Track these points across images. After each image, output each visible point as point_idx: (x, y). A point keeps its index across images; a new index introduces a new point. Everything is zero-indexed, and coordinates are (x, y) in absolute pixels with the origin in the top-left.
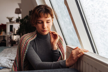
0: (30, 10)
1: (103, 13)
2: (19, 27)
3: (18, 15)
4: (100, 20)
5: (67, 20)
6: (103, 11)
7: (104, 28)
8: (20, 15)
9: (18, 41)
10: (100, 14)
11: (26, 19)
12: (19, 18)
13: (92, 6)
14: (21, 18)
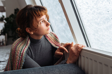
0: (16, 8)
1: (98, 10)
2: (4, 26)
3: (2, 14)
4: (95, 17)
5: (59, 18)
6: (97, 8)
7: (98, 24)
8: (4, 14)
9: (3, 41)
10: (94, 11)
11: (12, 18)
12: (3, 16)
13: (86, 4)
14: (5, 17)
